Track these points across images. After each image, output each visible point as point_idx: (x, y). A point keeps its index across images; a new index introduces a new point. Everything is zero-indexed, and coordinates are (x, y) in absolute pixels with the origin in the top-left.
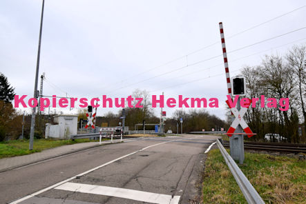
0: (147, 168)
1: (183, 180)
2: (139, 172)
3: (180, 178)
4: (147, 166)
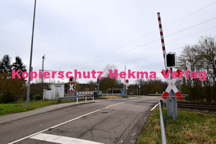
0: (102, 123)
1: (127, 132)
3: (125, 131)
4: (103, 121)
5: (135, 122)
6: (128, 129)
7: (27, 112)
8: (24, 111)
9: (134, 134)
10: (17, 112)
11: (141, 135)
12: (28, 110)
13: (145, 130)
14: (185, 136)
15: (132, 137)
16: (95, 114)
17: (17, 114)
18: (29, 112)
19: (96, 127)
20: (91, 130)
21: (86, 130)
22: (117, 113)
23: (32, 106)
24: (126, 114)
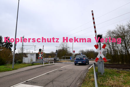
0: (59, 77)
1: (74, 83)
2: (55, 79)
3: (73, 82)
5: (79, 76)
6: (75, 81)
7: (13, 71)
8: (11, 70)
9: (78, 84)
10: (6, 71)
11: (82, 84)
12: (13, 70)
13: (85, 81)
14: (109, 84)
15: (77, 85)
16: (54, 72)
17: (6, 72)
18: (14, 71)
19: (55, 80)
20: (52, 81)
21: (49, 81)
22: (68, 71)
23: (16, 67)
24: (74, 72)
